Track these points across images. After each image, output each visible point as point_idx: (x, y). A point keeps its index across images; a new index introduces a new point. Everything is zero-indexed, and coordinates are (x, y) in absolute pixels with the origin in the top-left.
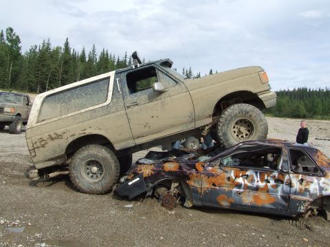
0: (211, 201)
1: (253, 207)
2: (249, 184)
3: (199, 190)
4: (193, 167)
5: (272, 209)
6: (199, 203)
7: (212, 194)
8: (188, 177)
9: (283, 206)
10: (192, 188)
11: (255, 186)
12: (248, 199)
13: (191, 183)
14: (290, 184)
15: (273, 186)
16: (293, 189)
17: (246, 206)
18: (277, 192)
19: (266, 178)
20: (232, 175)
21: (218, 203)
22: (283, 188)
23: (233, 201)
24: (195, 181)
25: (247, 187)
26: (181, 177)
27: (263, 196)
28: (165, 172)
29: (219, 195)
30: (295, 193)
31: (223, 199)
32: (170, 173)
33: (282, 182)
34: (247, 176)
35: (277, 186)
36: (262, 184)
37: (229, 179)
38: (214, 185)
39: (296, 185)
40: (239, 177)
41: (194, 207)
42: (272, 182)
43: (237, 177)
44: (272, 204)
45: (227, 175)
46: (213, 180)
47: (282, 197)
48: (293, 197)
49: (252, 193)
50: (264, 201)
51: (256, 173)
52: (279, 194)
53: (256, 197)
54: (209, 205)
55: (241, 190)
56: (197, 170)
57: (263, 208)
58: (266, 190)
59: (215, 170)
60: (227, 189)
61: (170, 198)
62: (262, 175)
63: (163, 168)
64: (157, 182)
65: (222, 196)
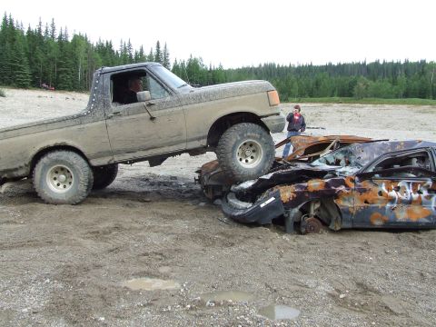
0: (363, 222)
1: (408, 223)
2: (404, 197)
3: (351, 210)
4: (342, 182)
5: (427, 223)
6: (349, 226)
7: (366, 212)
8: (336, 196)
10: (341, 208)
11: (409, 198)
12: (402, 216)
13: (342, 203)
15: (426, 197)
17: (400, 222)
18: (430, 203)
19: (419, 188)
20: (384, 188)
21: (371, 223)
23: (387, 218)
24: (345, 200)
25: (401, 201)
26: (328, 196)
27: (417, 210)
28: (308, 192)
29: (371, 214)
31: (377, 218)
32: (316, 193)
34: (399, 188)
35: (429, 198)
36: (415, 196)
37: (381, 193)
38: (366, 202)
40: (391, 190)
41: (343, 230)
42: (425, 193)
43: (389, 190)
44: (428, 217)
45: (379, 189)
46: (365, 196)
49: (405, 207)
50: (418, 215)
51: (409, 183)
52: (433, 205)
53: (409, 212)
54: (361, 225)
55: (395, 205)
56: (346, 186)
57: (417, 223)
58: (420, 202)
59: (366, 184)
60: (380, 206)
61: (317, 224)
62: (415, 185)
63: (306, 188)
64: (300, 207)
65: (375, 214)
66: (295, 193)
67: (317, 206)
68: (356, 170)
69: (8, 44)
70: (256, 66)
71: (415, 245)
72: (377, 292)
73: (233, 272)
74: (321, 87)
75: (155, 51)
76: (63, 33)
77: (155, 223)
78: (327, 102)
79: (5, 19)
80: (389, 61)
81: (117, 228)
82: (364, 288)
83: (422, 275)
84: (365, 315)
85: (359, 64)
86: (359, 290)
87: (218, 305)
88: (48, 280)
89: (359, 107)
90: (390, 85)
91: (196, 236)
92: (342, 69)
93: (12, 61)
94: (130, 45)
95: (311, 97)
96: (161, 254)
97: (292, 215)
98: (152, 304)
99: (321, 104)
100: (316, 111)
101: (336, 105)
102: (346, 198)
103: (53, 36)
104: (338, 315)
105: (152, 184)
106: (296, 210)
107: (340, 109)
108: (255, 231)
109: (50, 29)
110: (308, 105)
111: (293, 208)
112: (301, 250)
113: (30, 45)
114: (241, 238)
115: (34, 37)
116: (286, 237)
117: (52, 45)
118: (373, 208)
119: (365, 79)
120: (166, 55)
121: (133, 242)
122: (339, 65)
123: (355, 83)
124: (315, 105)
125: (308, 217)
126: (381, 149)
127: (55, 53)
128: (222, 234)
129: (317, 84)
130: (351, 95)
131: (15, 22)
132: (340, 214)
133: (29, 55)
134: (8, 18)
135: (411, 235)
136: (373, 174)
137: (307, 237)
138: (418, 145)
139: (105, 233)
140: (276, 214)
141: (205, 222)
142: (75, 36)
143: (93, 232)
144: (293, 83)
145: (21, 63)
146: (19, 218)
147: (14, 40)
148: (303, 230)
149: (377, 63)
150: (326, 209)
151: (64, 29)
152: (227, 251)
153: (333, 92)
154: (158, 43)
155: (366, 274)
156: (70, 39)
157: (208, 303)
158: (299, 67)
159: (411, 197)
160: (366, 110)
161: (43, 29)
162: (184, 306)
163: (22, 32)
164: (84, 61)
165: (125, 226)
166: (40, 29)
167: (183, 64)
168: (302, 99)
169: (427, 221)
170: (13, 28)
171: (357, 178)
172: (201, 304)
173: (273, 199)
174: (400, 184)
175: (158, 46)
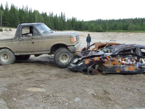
0: (113, 71)
1: (129, 72)
2: (127, 63)
3: (109, 67)
4: (106, 58)
6: (108, 72)
7: (114, 68)
8: (104, 62)
9: (139, 70)
11: (129, 63)
12: (127, 69)
13: (106, 65)
14: (142, 62)
15: (135, 63)
16: (143, 64)
17: (126, 71)
18: (136, 65)
19: (132, 60)
20: (120, 60)
21: (116, 72)
22: (139, 64)
23: (121, 70)
24: (107, 64)
25: (126, 64)
26: (101, 63)
27: (132, 67)
28: (94, 61)
30: (144, 65)
31: (118, 70)
32: (97, 61)
33: (139, 61)
34: (126, 60)
35: (136, 63)
36: (131, 63)
37: (119, 62)
38: (114, 65)
39: (144, 62)
40: (123, 61)
41: (106, 74)
42: (135, 62)
44: (136, 70)
45: (119, 60)
46: (114, 62)
47: (139, 67)
48: (143, 66)
49: (128, 66)
50: (132, 69)
51: (129, 58)
52: (138, 66)
53: (129, 68)
54: (112, 72)
55: (124, 66)
56: (107, 59)
57: (132, 72)
58: (133, 65)
59: (114, 59)
60: (119, 66)
61: (97, 71)
62: (131, 59)
63: (93, 60)
64: (91, 66)
65: (117, 68)
66: (90, 61)
67: (98, 66)
68: (111, 54)
69: (12, 14)
70: (95, 20)
71: (130, 79)
72: (109, 94)
73: (64, 86)
74: (117, 27)
75: (61, 15)
76: (30, 10)
77: (45, 71)
78: (119, 32)
79: (12, 6)
80: (140, 18)
81: (32, 72)
82: (106, 92)
83: (127, 88)
84: (101, 101)
85: (130, 19)
86: (104, 93)
87: (53, 96)
88: (3, 88)
89: (129, 34)
90: (140, 26)
91: (56, 75)
92: (124, 21)
93: (14, 19)
94: (52, 13)
95: (113, 30)
96: (43, 81)
97: (89, 69)
98: (33, 95)
99: (117, 33)
100: (115, 35)
101: (121, 33)
102: (107, 63)
103: (27, 11)
104: (92, 100)
105: (50, 59)
106: (90, 67)
107: (123, 34)
108: (76, 74)
109: (26, 8)
110: (112, 33)
111: (89, 66)
112: (90, 80)
113: (20, 14)
114: (71, 76)
115: (21, 11)
116: (86, 76)
117: (27, 14)
118: (116, 66)
119: (132, 24)
120: (64, 16)
121: (36, 77)
122: (123, 20)
123: (128, 25)
124: (114, 33)
125: (95, 69)
126: (122, 47)
127: (28, 16)
128: (65, 74)
129: (115, 26)
130: (127, 30)
131: (15, 7)
132: (105, 68)
133: (19, 17)
134: (13, 5)
135: (129, 76)
136: (117, 55)
137: (93, 76)
138: (135, 46)
139: (28, 74)
140: (84, 68)
141: (61, 71)
142: (34, 11)
143: (24, 74)
144: (107, 25)
145: (17, 20)
146: (3, 69)
147: (15, 12)
148: (93, 74)
149: (136, 19)
150: (101, 67)
151: (31, 8)
152: (65, 80)
153: (121, 28)
154: (62, 13)
155: (108, 88)
156: (33, 12)
157: (51, 96)
158: (110, 20)
159: (130, 63)
160: (132, 34)
161: (24, 9)
162: (43, 96)
163: (17, 10)
164: (37, 19)
165: (35, 72)
166: (23, 9)
167: (70, 20)
168: (110, 31)
169: (135, 71)
170: (14, 8)
171: (111, 57)
172: (48, 96)
173: (82, 63)
174: (126, 59)
175: (62, 14)
